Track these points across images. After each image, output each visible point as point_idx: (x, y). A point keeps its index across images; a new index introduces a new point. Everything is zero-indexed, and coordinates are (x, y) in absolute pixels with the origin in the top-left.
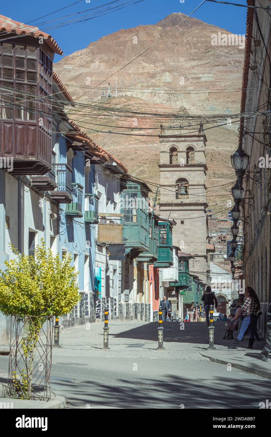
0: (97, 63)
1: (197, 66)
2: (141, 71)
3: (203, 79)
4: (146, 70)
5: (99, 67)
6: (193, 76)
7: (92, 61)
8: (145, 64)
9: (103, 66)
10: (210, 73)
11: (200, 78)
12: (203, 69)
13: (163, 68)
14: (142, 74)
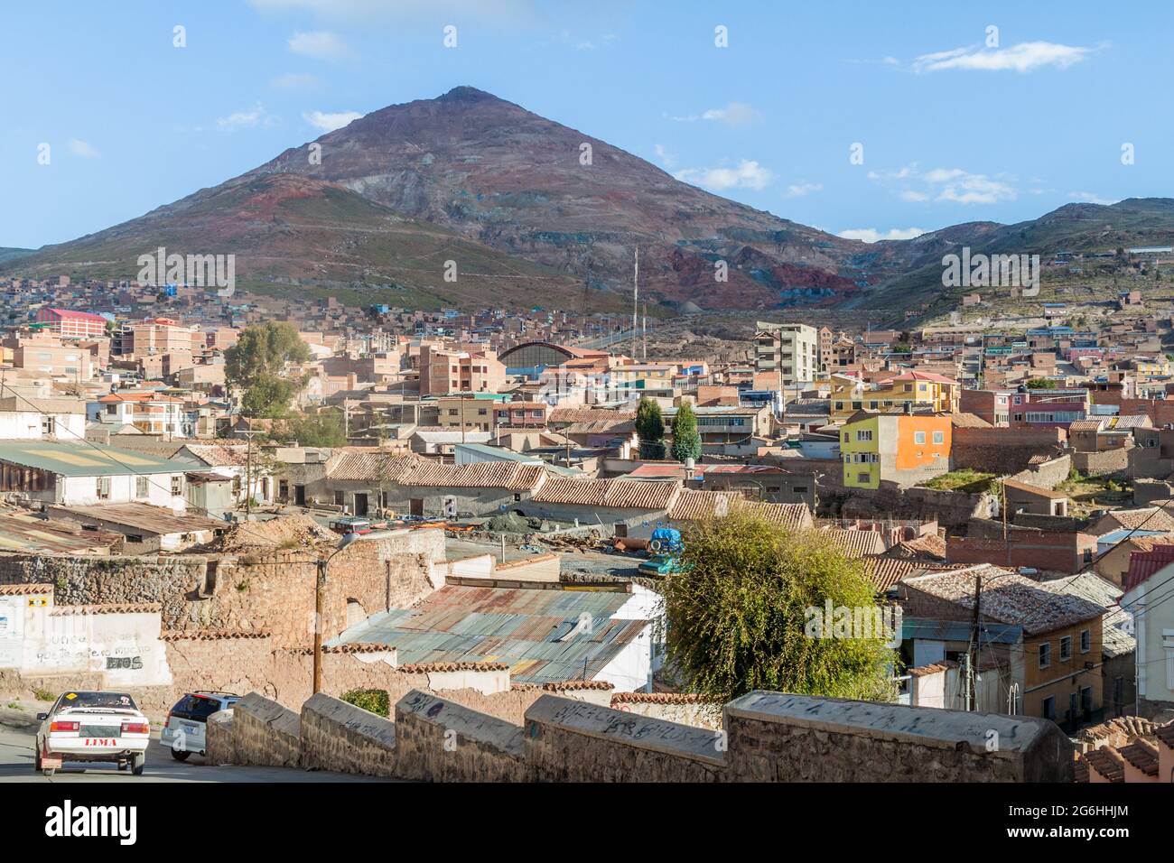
0: (352, 142)
1: (468, 146)
2: (401, 152)
3: (468, 161)
4: (407, 151)
5: (354, 146)
6: (458, 157)
7: (347, 141)
8: (408, 144)
9: (358, 146)
10: (478, 154)
11: (464, 160)
12: (473, 150)
13: (428, 148)
14: (401, 156)
